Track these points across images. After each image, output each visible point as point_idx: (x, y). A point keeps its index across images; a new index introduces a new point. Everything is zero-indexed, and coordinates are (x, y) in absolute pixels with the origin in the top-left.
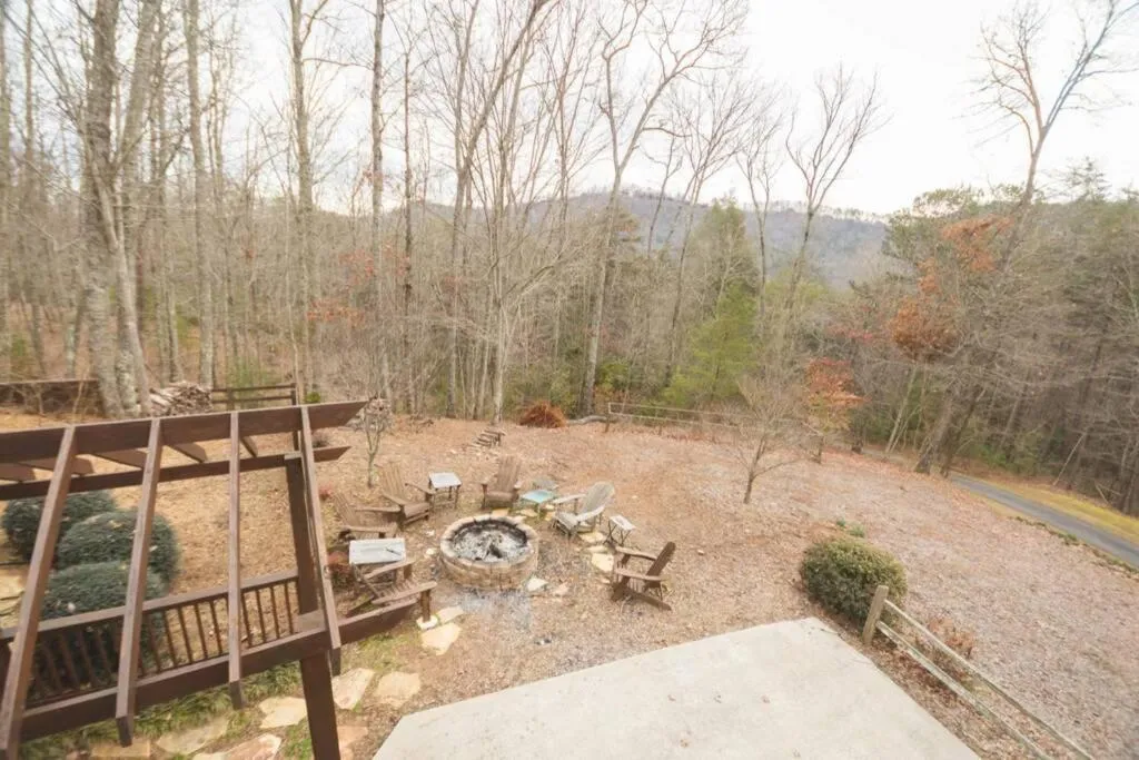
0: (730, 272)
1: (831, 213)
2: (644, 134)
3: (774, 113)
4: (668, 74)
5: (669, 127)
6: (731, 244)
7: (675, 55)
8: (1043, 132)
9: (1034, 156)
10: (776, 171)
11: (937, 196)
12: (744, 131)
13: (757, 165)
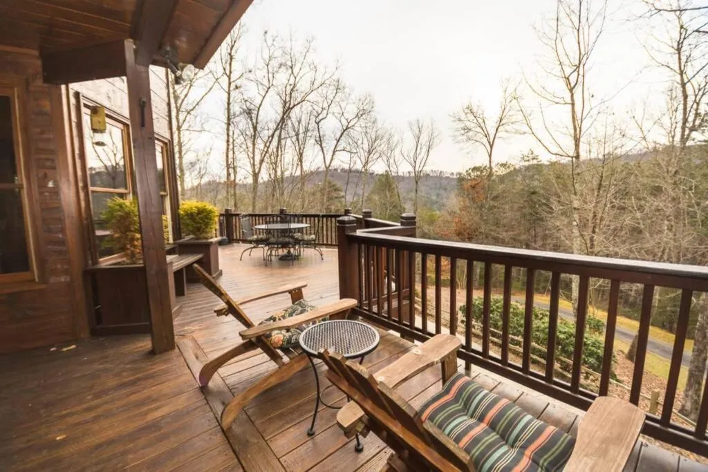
0: (390, 210)
1: (449, 175)
2: (337, 153)
3: (395, 139)
4: (345, 128)
5: (348, 149)
6: (389, 196)
7: (347, 120)
8: (491, 147)
9: (490, 156)
10: (401, 163)
11: (475, 169)
12: (384, 147)
13: (392, 161)
